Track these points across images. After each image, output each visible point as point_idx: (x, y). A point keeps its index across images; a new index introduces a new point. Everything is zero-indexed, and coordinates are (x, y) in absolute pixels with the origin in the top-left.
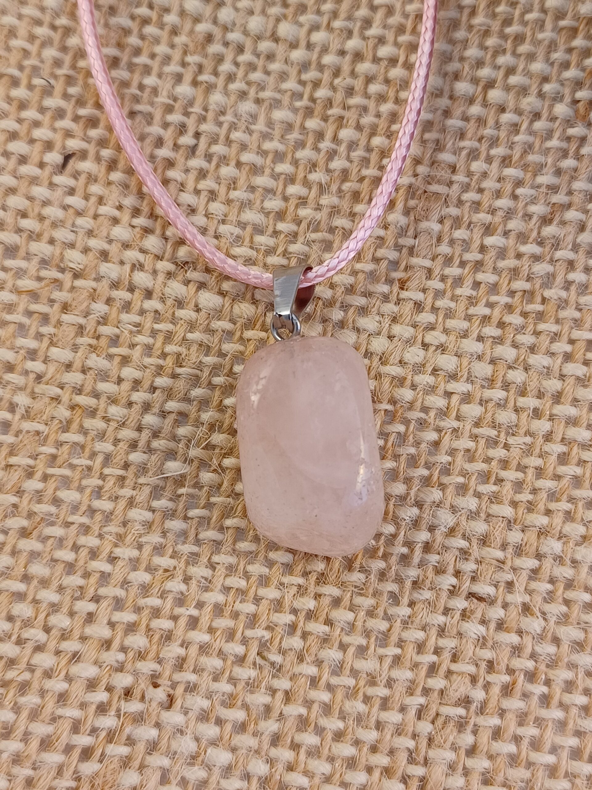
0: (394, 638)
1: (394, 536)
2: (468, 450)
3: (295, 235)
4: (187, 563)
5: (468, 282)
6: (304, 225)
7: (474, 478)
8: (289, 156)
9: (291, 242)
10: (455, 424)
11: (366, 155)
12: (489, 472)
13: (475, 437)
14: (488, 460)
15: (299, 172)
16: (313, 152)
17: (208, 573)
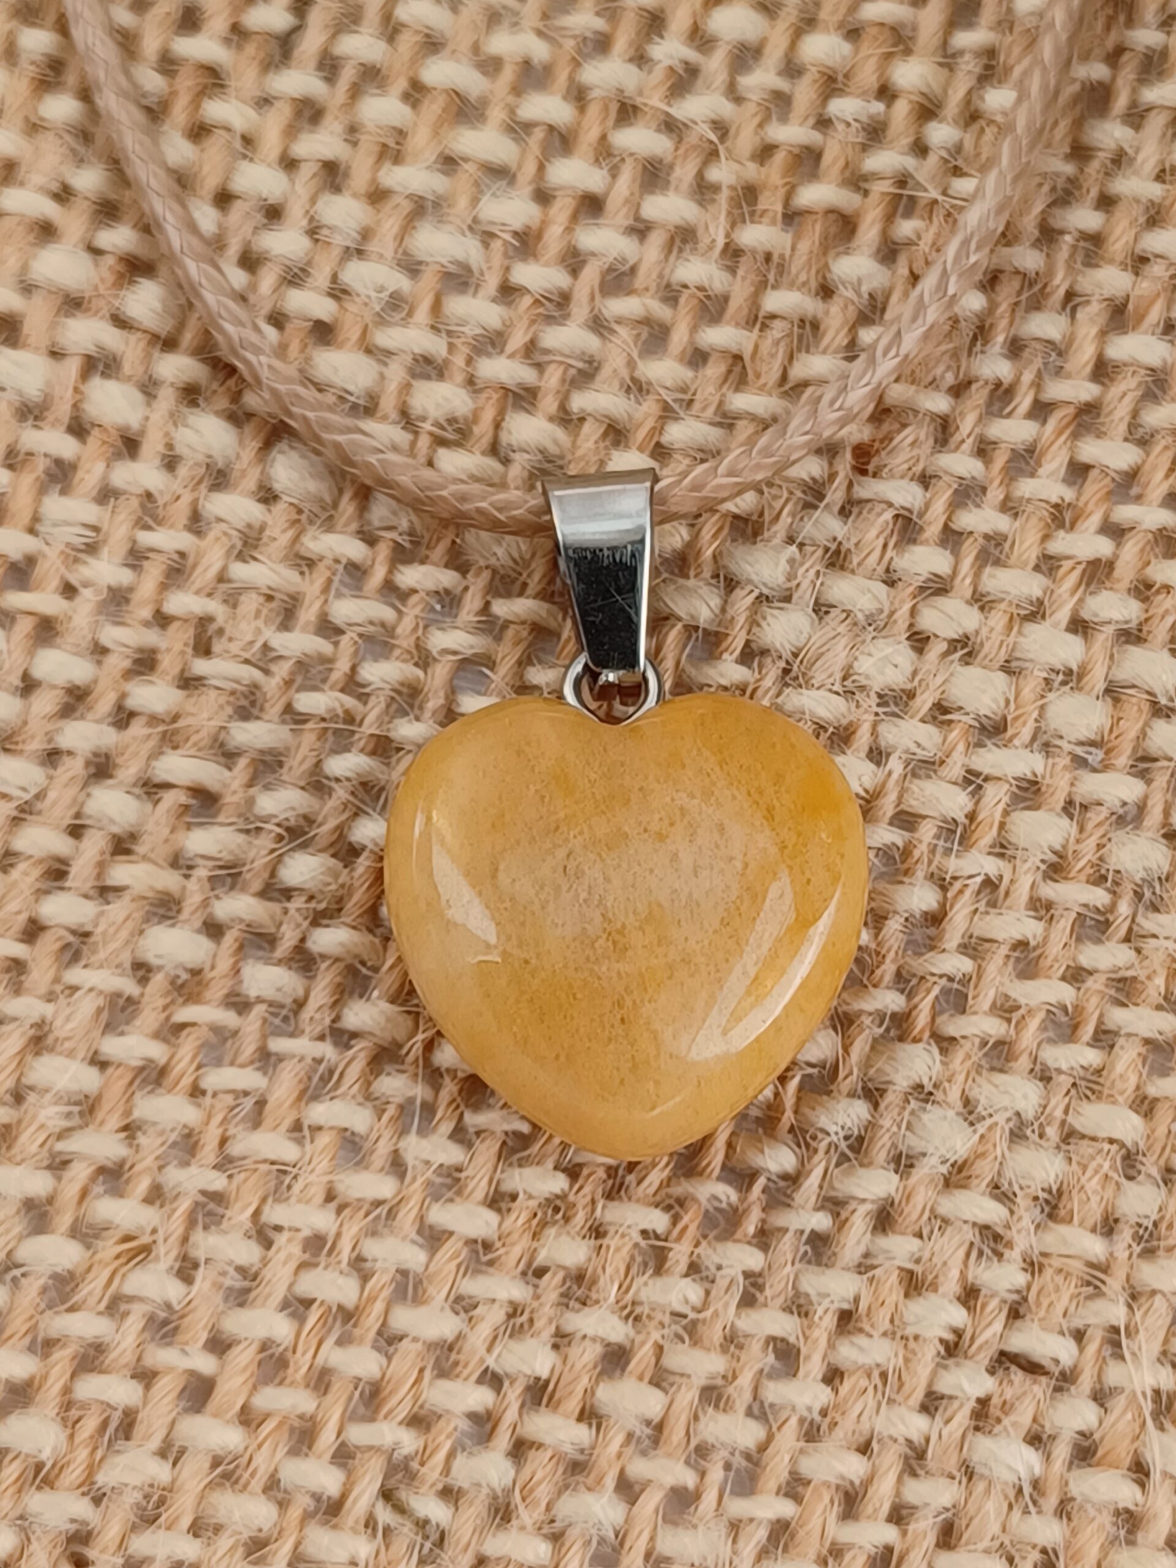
0: (777, 1469)
1: (793, 1179)
2: (1021, 945)
3: (563, 300)
4: (191, 1222)
5: (1055, 462)
6: (590, 274)
7: (1034, 1024)
8: (562, 77)
9: (549, 320)
10: (992, 866)
11: (782, 84)
12: (1079, 1009)
13: (1042, 908)
14: (1076, 975)
15: (585, 124)
16: (633, 69)
17: (248, 1253)
